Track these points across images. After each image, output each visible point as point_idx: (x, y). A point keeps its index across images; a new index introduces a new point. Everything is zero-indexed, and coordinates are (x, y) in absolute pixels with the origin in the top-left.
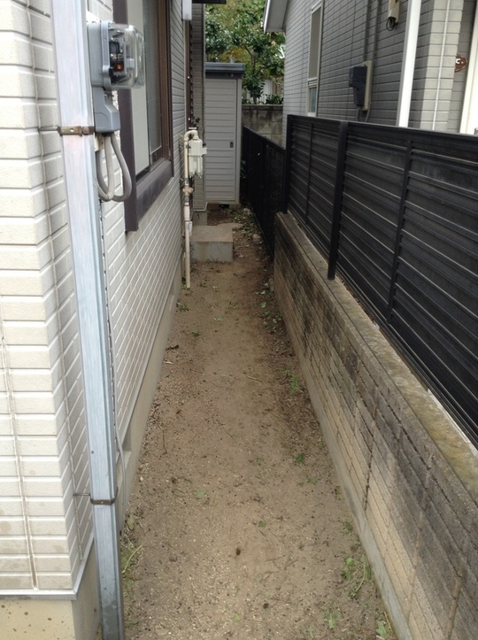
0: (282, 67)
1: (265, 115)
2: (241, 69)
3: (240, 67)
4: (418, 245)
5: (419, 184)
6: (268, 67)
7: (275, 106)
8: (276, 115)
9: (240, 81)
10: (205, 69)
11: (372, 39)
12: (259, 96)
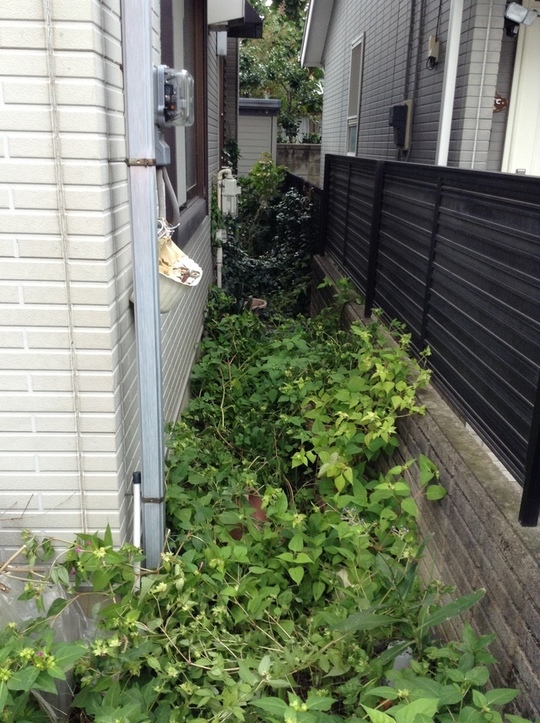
0: (321, 104)
1: (301, 155)
2: (277, 106)
3: (275, 103)
4: (446, 275)
5: (448, 219)
6: (304, 104)
7: (312, 146)
8: (313, 155)
9: (275, 119)
10: (239, 105)
11: (413, 78)
12: (295, 135)
